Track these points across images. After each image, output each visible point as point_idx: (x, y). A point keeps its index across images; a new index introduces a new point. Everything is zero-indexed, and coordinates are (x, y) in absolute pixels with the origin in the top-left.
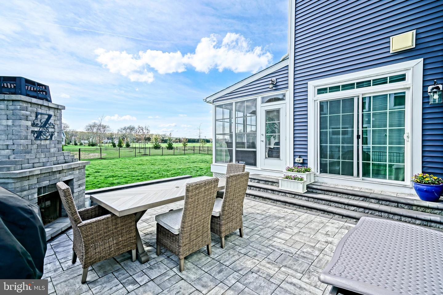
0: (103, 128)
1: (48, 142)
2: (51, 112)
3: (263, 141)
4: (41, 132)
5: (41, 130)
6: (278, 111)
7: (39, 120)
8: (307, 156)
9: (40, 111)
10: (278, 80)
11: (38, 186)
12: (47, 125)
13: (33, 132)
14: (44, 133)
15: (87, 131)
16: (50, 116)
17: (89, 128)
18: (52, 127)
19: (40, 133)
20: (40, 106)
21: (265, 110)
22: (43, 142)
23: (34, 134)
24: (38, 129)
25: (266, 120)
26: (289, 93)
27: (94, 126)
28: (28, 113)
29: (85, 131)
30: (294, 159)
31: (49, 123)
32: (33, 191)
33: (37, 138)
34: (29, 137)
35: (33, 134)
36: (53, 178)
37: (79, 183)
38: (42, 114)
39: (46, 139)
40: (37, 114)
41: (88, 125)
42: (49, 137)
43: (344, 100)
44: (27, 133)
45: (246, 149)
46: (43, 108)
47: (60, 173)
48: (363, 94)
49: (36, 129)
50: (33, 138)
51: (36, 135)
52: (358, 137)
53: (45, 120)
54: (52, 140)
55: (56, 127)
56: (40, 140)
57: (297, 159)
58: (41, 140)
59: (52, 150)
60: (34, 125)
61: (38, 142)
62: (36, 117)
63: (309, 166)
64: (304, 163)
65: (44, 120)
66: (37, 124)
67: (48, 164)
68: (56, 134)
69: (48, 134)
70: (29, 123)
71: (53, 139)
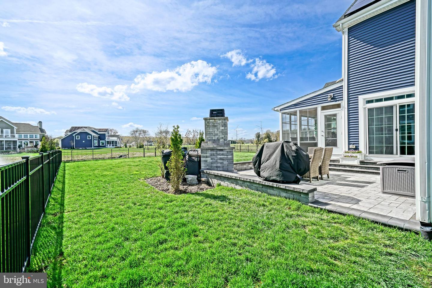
0: (144, 133)
3: (323, 136)
6: (335, 115)
8: (358, 144)
10: (335, 95)
15: (131, 136)
17: (133, 133)
21: (325, 115)
25: (325, 122)
26: (344, 103)
27: (137, 131)
29: (129, 135)
30: (349, 146)
41: (132, 130)
43: (386, 108)
45: (309, 142)
48: (399, 104)
52: (397, 130)
57: (351, 146)
63: (360, 150)
64: (357, 149)
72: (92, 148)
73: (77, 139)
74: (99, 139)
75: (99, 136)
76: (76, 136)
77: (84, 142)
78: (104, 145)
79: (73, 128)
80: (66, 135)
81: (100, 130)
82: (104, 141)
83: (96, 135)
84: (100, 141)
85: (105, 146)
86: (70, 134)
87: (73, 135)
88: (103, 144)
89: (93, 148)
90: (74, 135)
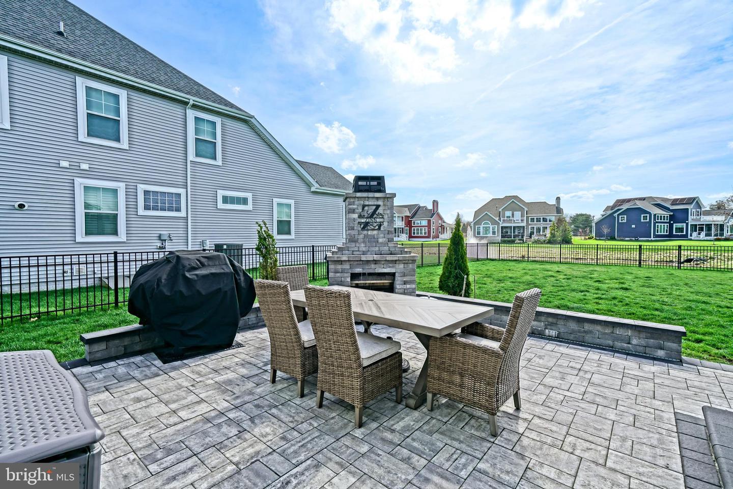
1: (375, 232)
2: (380, 203)
4: (368, 223)
5: (368, 220)
7: (366, 212)
9: (367, 203)
11: (350, 272)
12: (375, 216)
13: (360, 223)
14: (371, 223)
16: (378, 207)
18: (381, 217)
19: (366, 224)
20: (367, 199)
22: (370, 233)
23: (361, 225)
24: (365, 220)
28: (355, 207)
31: (377, 213)
32: (346, 275)
33: (363, 229)
34: (355, 228)
35: (359, 226)
36: (367, 267)
37: (405, 280)
38: (368, 205)
39: (373, 230)
40: (364, 206)
42: (377, 227)
44: (354, 224)
46: (370, 200)
47: (375, 264)
49: (363, 220)
50: (360, 229)
51: (362, 226)
53: (372, 211)
54: (380, 230)
55: (386, 217)
56: (366, 230)
58: (368, 230)
59: (380, 240)
60: (360, 216)
61: (365, 232)
62: (363, 209)
65: (370, 211)
66: (364, 216)
67: (369, 253)
68: (386, 224)
69: (375, 224)
70: (356, 216)
71: (382, 228)
72: (650, 239)
73: (620, 221)
74: (670, 221)
75: (672, 214)
76: (620, 216)
77: (633, 226)
78: (685, 233)
79: (618, 201)
80: (603, 216)
81: (675, 202)
82: (685, 224)
83: (665, 213)
84: (674, 224)
85: (686, 236)
86: (610, 212)
87: (614, 215)
88: (681, 230)
89: (652, 238)
90: (616, 215)
